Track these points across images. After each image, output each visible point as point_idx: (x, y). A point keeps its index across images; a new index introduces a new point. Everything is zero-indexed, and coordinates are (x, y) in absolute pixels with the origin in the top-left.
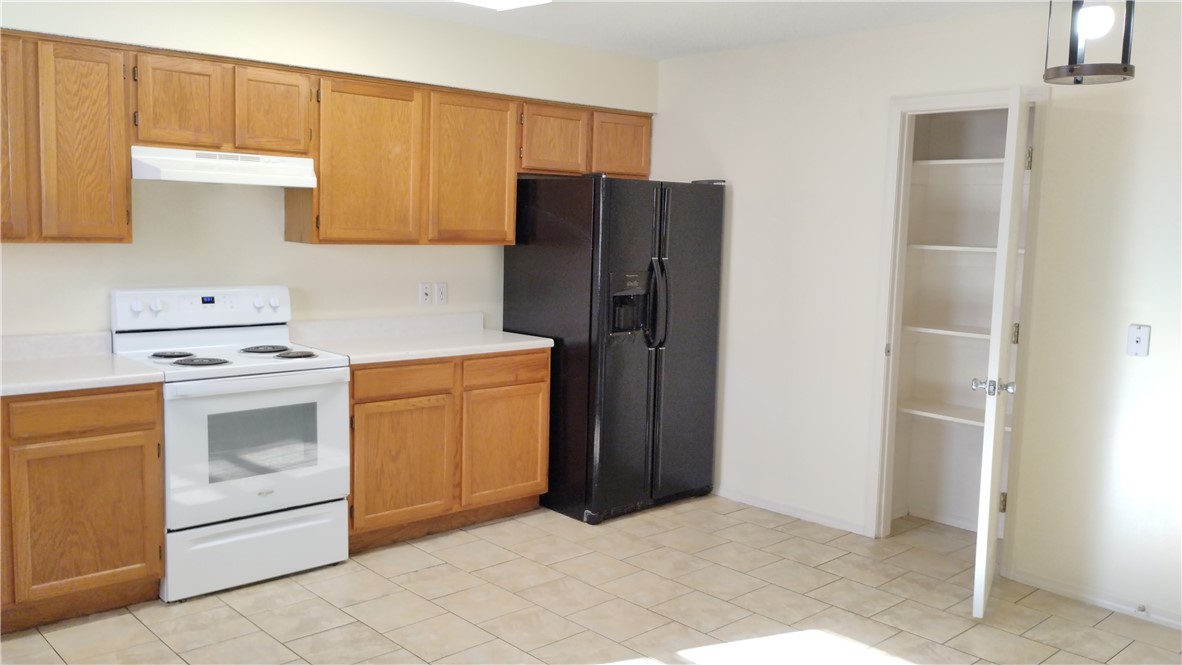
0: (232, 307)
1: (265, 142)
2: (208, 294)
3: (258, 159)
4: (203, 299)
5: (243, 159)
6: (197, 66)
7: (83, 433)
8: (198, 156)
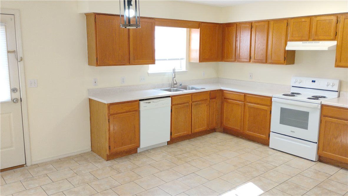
0: (320, 84)
1: (321, 37)
2: (314, 80)
3: (319, 42)
4: (312, 81)
5: (314, 43)
6: (303, 20)
7: (258, 104)
8: (303, 43)
